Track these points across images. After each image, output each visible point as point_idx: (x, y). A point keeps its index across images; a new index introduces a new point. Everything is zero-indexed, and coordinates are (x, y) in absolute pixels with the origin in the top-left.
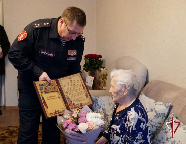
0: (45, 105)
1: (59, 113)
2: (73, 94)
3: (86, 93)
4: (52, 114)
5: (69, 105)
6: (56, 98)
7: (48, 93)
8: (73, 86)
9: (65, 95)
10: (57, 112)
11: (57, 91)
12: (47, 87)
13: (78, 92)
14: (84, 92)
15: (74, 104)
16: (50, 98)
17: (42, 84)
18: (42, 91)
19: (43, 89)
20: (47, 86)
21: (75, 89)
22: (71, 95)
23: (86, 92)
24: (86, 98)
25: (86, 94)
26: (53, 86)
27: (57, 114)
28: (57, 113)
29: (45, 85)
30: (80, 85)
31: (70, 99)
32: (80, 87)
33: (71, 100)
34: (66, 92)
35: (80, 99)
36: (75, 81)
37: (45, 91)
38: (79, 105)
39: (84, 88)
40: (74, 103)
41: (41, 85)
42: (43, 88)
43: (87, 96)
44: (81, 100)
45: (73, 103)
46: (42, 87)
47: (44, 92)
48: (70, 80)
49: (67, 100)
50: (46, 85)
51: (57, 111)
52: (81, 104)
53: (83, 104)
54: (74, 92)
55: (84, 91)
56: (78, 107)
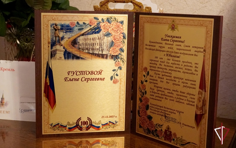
0: (48, 96)
1: (88, 128)
2: (160, 84)
3: (202, 108)
4: (62, 126)
5: (139, 111)
6: (103, 79)
7: (78, 58)
8: (171, 61)
9: (140, 77)
10: (85, 123)
11: (115, 57)
12: (82, 37)
13: (176, 88)
14: (196, 101)
15: (150, 118)
16: (77, 77)
17: (67, 23)
18: (58, 47)
19: (63, 42)
20: (83, 35)
21: (174, 74)
22: (152, 86)
23: (204, 104)
24: (193, 123)
25: (199, 113)
26: (108, 35)
27: (81, 129)
28: (84, 126)
29: (76, 29)
30: (193, 69)
31: (148, 96)
32: (191, 77)
33: (147, 100)
34: (146, 69)
35: (172, 116)
36: (186, 43)
37: (71, 50)
38: (164, 130)
39: (202, 86)
40: (151, 115)
41: (62, 26)
42: (65, 40)
43: (198, 118)
44: (174, 120)
45: (149, 112)
46: (61, 34)
47: (60, 54)
48: (170, 33)
49: (139, 95)
50: (80, 29)
51: (86, 120)
52: (168, 133)
53: (175, 134)
54: (165, 80)
55: (196, 97)
56: (158, 136)
